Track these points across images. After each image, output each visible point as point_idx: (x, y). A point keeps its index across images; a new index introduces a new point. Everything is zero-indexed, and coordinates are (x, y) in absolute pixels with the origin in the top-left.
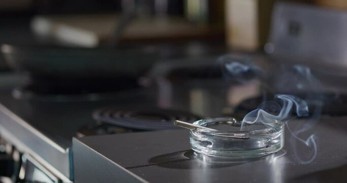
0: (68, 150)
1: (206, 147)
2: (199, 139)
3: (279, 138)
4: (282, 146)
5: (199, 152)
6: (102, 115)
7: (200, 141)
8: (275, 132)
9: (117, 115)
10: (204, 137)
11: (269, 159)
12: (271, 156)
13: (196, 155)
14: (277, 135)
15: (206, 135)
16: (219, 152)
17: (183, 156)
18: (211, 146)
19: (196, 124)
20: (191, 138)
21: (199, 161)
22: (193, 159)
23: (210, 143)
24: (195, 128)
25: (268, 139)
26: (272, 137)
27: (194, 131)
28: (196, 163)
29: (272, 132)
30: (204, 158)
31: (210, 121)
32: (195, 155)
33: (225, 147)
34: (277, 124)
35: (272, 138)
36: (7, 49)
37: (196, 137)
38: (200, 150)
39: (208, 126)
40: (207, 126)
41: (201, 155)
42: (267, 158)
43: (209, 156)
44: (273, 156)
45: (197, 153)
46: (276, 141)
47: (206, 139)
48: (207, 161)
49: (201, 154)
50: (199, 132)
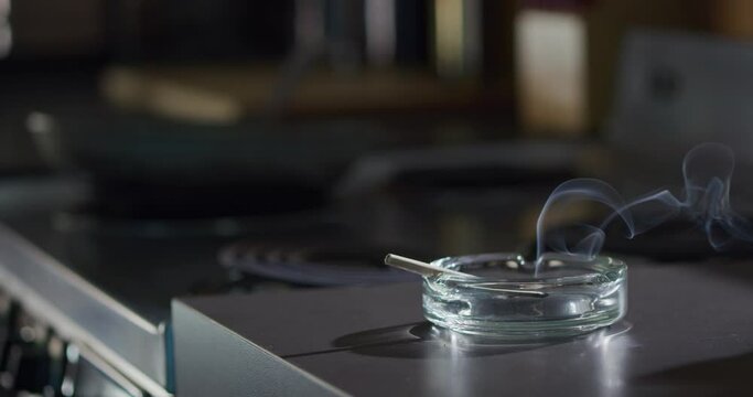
0: (162, 328)
1: (456, 313)
2: (443, 298)
3: (615, 296)
4: (622, 312)
5: (442, 324)
6: (239, 256)
7: (444, 301)
8: (606, 281)
9: (273, 257)
10: (454, 292)
11: (594, 340)
12: (597, 335)
13: (437, 331)
14: (611, 288)
15: (458, 288)
16: (485, 323)
17: (407, 333)
18: (467, 312)
19: (437, 265)
20: (425, 297)
21: (442, 343)
22: (430, 338)
23: (465, 306)
24: (435, 274)
25: (593, 297)
26: (599, 292)
27: (431, 279)
28: (436, 347)
29: (600, 281)
30: (454, 338)
31: (467, 260)
32: (434, 332)
33: (497, 314)
34: (611, 265)
35: (601, 296)
36: (39, 123)
37: (436, 293)
38: (444, 320)
39: (463, 269)
40: (461, 271)
41: (446, 333)
42: (590, 338)
43: (464, 334)
44: (602, 334)
45: (438, 327)
46: (608, 302)
47: (457, 297)
48: (460, 345)
49: (447, 329)
50: (443, 282)
